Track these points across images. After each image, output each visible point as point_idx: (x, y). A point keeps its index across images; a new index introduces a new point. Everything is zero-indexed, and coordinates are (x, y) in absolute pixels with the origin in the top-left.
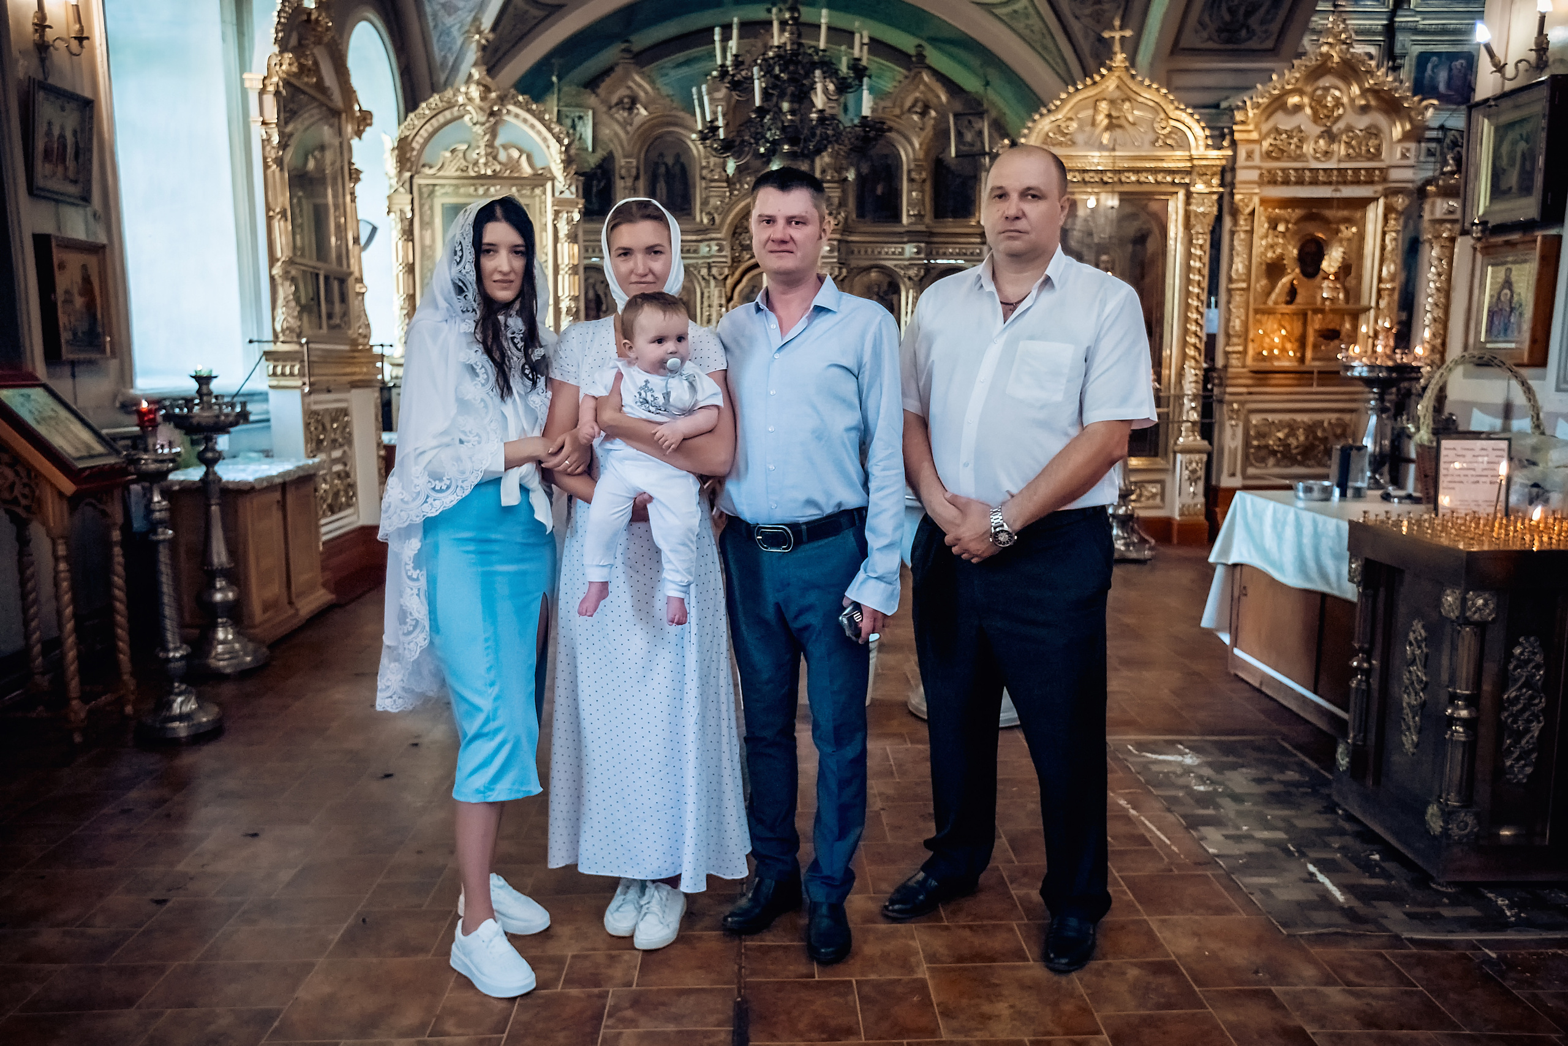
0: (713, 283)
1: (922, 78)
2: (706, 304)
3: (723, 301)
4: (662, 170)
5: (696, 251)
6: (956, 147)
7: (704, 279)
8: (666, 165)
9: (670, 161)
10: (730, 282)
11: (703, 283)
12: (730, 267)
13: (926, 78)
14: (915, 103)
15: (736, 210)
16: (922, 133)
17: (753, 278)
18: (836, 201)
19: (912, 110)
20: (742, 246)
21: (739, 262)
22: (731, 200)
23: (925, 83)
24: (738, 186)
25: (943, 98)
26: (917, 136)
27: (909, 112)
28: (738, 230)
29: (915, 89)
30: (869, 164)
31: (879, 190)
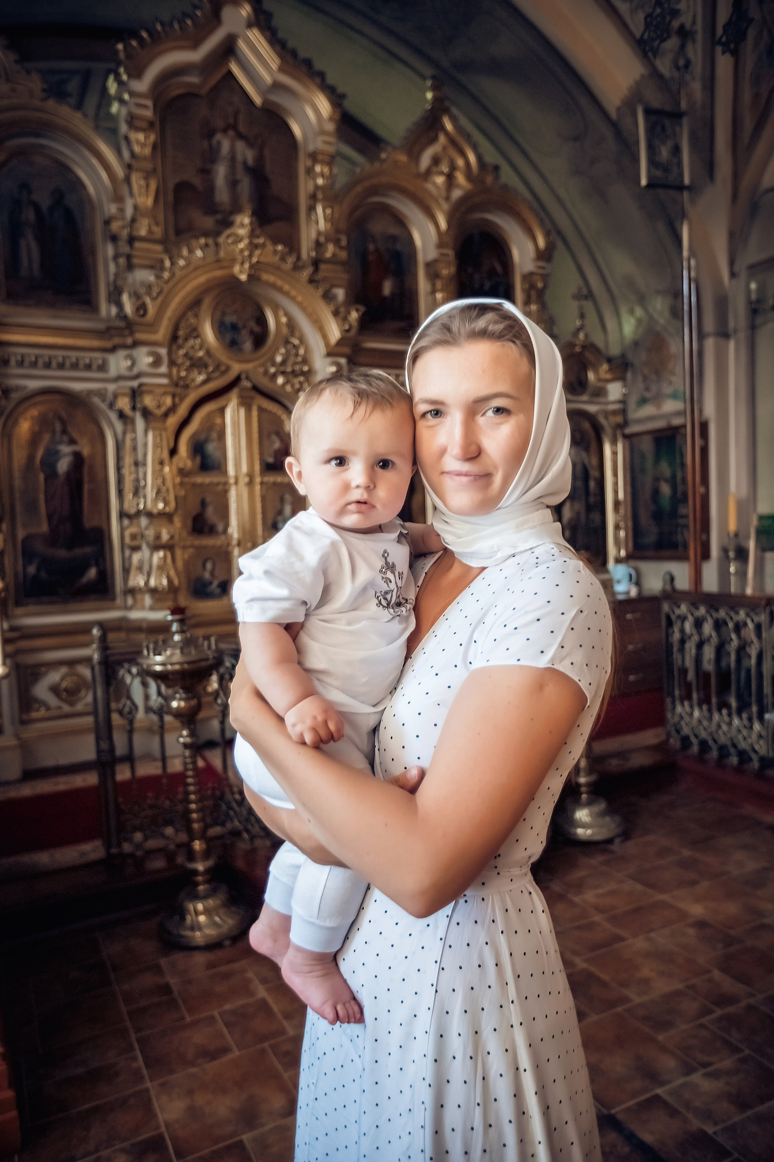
0: (140, 423)
1: (443, 128)
2: (128, 460)
3: (166, 455)
4: (30, 215)
5: (103, 367)
6: (649, 171)
7: (122, 415)
8: (37, 207)
9: (45, 201)
10: (173, 421)
11: (119, 426)
12: (174, 396)
13: (449, 126)
14: (436, 161)
15: (182, 294)
16: (446, 206)
17: (209, 416)
18: (340, 293)
19: (435, 169)
20: (191, 359)
21: (186, 387)
22: (173, 275)
23: (446, 133)
24: (185, 252)
25: (472, 158)
26: (442, 210)
27: (428, 174)
28: (181, 333)
29: (434, 140)
30: (371, 247)
31: (387, 288)
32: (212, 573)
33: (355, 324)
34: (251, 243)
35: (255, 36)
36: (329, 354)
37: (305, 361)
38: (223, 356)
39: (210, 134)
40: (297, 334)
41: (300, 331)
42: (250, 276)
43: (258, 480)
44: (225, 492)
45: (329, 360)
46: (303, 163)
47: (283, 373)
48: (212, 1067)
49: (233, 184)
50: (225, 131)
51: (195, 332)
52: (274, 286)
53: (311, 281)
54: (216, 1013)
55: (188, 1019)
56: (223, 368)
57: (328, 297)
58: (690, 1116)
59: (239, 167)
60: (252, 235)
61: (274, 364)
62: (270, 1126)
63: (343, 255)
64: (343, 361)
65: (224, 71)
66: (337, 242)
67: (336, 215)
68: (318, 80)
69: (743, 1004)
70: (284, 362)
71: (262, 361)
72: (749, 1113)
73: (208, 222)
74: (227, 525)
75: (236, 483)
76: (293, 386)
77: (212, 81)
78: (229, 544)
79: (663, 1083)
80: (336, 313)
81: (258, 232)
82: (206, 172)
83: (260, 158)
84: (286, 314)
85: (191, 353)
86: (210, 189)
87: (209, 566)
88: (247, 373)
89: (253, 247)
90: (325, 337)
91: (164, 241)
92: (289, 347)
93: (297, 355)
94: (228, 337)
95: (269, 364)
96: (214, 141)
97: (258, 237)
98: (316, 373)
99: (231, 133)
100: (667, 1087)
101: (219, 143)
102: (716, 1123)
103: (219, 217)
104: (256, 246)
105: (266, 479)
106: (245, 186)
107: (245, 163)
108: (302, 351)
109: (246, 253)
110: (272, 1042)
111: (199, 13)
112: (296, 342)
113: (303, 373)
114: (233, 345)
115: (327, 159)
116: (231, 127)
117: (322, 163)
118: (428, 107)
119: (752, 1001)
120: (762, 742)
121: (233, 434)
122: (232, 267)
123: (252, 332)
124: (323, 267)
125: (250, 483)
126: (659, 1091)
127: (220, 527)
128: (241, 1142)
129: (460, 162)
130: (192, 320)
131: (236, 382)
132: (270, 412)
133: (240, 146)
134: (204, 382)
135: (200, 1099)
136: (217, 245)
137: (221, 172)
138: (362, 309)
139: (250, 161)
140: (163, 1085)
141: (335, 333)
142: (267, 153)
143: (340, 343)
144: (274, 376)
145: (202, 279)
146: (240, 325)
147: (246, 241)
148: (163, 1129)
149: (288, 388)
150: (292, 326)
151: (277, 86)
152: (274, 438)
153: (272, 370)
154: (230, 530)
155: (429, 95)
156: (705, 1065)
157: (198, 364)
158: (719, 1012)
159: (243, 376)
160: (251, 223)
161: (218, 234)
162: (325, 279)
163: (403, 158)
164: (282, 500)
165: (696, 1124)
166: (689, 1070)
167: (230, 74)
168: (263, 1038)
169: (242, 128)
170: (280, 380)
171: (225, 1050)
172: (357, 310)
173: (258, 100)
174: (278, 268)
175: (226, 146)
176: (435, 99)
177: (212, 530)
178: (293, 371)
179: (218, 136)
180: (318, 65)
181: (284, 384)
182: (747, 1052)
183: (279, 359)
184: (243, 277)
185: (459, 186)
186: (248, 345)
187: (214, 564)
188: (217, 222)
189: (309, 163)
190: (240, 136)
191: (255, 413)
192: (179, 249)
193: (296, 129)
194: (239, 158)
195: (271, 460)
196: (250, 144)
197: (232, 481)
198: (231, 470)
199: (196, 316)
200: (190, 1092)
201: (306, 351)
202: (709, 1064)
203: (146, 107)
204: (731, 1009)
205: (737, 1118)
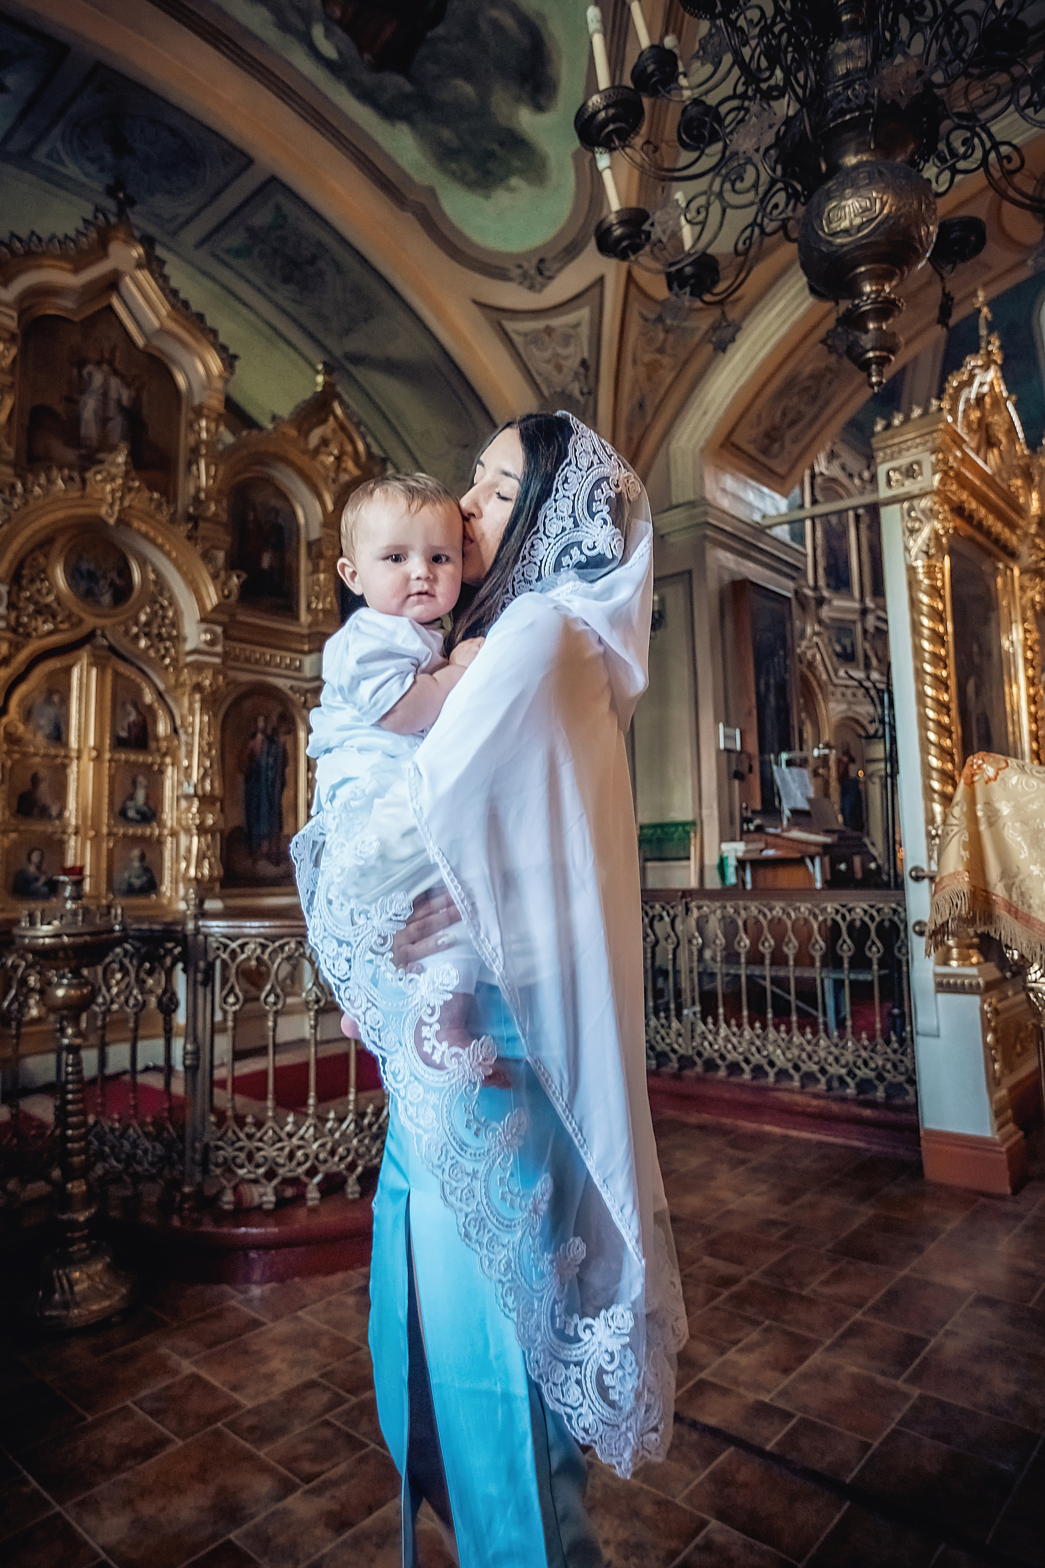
1: (333, 412)
10: (7, 672)
12: (11, 644)
13: (339, 411)
14: (324, 442)
15: (35, 526)
16: (334, 487)
17: (52, 674)
18: (221, 556)
19: (323, 449)
20: (36, 603)
21: (28, 636)
22: (26, 503)
23: (336, 417)
24: (43, 480)
25: (361, 447)
26: (329, 490)
27: (316, 452)
28: (26, 572)
29: (324, 421)
30: (251, 516)
31: (266, 561)
32: (39, 867)
33: (235, 591)
34: (124, 484)
35: (144, 276)
36: (203, 620)
37: (174, 624)
38: (74, 605)
39: (82, 363)
40: (167, 595)
41: (170, 590)
42: (119, 521)
43: (107, 756)
44: (64, 767)
45: (204, 626)
46: (186, 415)
47: (147, 635)
48: (149, 1468)
49: (103, 421)
50: (99, 364)
51: (43, 574)
52: (145, 536)
53: (189, 538)
54: (129, 1403)
55: (90, 1418)
56: (74, 620)
57: (206, 557)
58: (741, 1390)
59: (112, 405)
60: (126, 476)
61: (137, 623)
62: (263, 1515)
63: (224, 517)
64: (219, 630)
65: (103, 304)
66: (218, 502)
67: (221, 473)
68: (211, 337)
69: (745, 1280)
70: (148, 624)
71: (121, 618)
72: (793, 1375)
73: (71, 455)
74: (63, 807)
75: (79, 758)
76: (157, 651)
77: (89, 311)
78: (64, 832)
79: (702, 1368)
80: (215, 577)
81: (133, 474)
82: (73, 401)
83: (137, 400)
84: (155, 570)
85: (37, 597)
86: (76, 420)
87: (35, 857)
88: (103, 629)
89: (126, 489)
90: (200, 600)
91: (15, 465)
92: (157, 606)
93: (164, 617)
94: (83, 586)
95: (130, 623)
96: (85, 372)
97: (133, 480)
98: (185, 640)
99: (105, 367)
100: (707, 1371)
101: (90, 374)
102: (769, 1391)
103: (83, 451)
104: (130, 489)
105: (117, 756)
106: (117, 424)
107: (119, 401)
108: (170, 614)
109: (118, 494)
110: (225, 1420)
111: (84, 240)
112: (166, 603)
113: (170, 638)
114: (89, 596)
115: (213, 415)
116: (106, 361)
117: (208, 418)
118: (319, 389)
119: (751, 1277)
120: (680, 1040)
121: (80, 699)
122: (100, 506)
123: (112, 584)
124: (202, 524)
125: (98, 759)
126: (702, 1375)
127: (54, 811)
128: (230, 1542)
129: (349, 448)
130: (42, 560)
131: (90, 637)
132: (128, 678)
133: (115, 383)
134: (50, 633)
135: (147, 1509)
136: (84, 481)
137: (90, 406)
138: (244, 576)
139: (125, 401)
140: (82, 1504)
141: (212, 598)
142: (145, 396)
143: (215, 609)
144: (136, 637)
145: (60, 514)
146: (99, 573)
147: (119, 481)
148: (104, 1556)
149: (152, 653)
150: (161, 584)
151: (163, 331)
152: (130, 708)
153: (135, 630)
154: (67, 814)
155: (320, 379)
156: (735, 1343)
157: (42, 611)
158: (726, 1293)
159: (99, 632)
160: (126, 463)
161: (83, 470)
162: (204, 538)
163: (293, 433)
164: (134, 783)
165: (751, 1397)
166: (723, 1351)
167: (110, 308)
168: (211, 1419)
169: (117, 364)
170: (143, 643)
171: (161, 1443)
172: (238, 577)
173: (140, 341)
174: (152, 517)
175: (98, 379)
176: (326, 384)
177: (44, 813)
178: (159, 635)
179: (90, 368)
180: (210, 322)
181: (148, 648)
182: (767, 1322)
183: (143, 618)
184: (112, 521)
185: (346, 470)
186: (107, 599)
187: (42, 856)
188: (81, 457)
189: (191, 416)
190: (116, 372)
191: (109, 678)
192: (37, 476)
193: (181, 380)
194: (113, 394)
195: (124, 734)
196: (128, 385)
197: (74, 754)
198: (73, 743)
199: (46, 556)
200: (129, 1503)
201: (176, 613)
202: (739, 1341)
203: (12, 317)
204: (735, 1288)
205: (786, 1381)
